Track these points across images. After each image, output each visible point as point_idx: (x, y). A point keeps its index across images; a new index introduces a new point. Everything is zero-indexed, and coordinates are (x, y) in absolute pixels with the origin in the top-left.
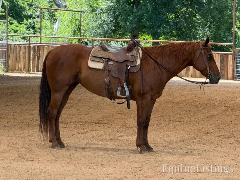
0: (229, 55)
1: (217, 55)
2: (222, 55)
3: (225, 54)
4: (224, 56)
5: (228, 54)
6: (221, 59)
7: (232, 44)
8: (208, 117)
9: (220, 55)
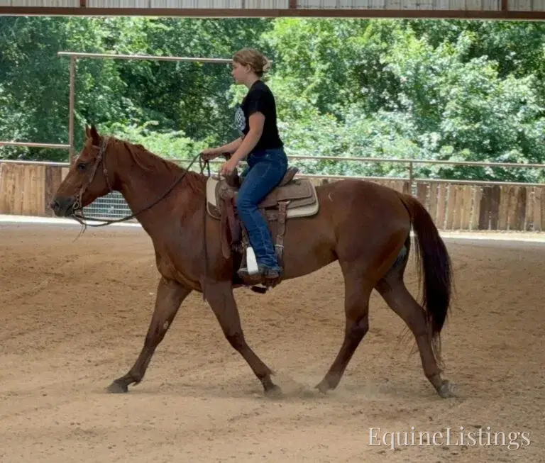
0: (63, 169)
1: (39, 167)
2: (48, 168)
3: (56, 167)
4: (53, 169)
5: (61, 167)
6: (47, 177)
7: (69, 146)
8: (19, 297)
9: (44, 168)
